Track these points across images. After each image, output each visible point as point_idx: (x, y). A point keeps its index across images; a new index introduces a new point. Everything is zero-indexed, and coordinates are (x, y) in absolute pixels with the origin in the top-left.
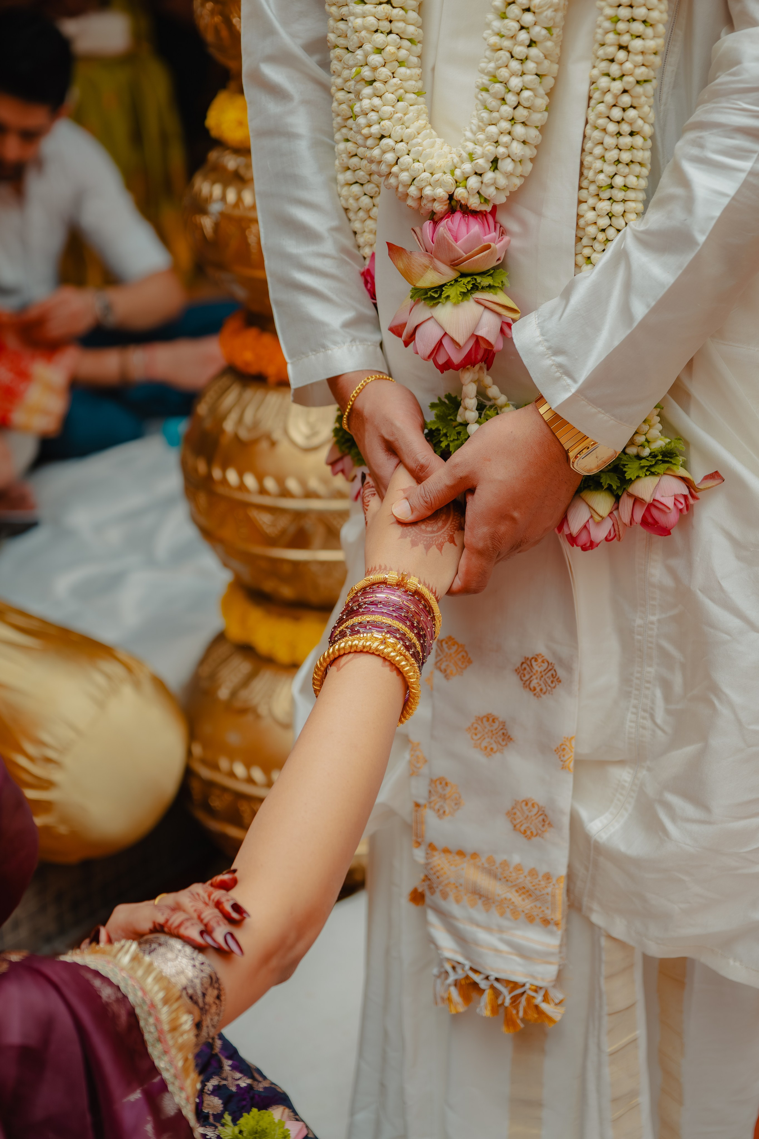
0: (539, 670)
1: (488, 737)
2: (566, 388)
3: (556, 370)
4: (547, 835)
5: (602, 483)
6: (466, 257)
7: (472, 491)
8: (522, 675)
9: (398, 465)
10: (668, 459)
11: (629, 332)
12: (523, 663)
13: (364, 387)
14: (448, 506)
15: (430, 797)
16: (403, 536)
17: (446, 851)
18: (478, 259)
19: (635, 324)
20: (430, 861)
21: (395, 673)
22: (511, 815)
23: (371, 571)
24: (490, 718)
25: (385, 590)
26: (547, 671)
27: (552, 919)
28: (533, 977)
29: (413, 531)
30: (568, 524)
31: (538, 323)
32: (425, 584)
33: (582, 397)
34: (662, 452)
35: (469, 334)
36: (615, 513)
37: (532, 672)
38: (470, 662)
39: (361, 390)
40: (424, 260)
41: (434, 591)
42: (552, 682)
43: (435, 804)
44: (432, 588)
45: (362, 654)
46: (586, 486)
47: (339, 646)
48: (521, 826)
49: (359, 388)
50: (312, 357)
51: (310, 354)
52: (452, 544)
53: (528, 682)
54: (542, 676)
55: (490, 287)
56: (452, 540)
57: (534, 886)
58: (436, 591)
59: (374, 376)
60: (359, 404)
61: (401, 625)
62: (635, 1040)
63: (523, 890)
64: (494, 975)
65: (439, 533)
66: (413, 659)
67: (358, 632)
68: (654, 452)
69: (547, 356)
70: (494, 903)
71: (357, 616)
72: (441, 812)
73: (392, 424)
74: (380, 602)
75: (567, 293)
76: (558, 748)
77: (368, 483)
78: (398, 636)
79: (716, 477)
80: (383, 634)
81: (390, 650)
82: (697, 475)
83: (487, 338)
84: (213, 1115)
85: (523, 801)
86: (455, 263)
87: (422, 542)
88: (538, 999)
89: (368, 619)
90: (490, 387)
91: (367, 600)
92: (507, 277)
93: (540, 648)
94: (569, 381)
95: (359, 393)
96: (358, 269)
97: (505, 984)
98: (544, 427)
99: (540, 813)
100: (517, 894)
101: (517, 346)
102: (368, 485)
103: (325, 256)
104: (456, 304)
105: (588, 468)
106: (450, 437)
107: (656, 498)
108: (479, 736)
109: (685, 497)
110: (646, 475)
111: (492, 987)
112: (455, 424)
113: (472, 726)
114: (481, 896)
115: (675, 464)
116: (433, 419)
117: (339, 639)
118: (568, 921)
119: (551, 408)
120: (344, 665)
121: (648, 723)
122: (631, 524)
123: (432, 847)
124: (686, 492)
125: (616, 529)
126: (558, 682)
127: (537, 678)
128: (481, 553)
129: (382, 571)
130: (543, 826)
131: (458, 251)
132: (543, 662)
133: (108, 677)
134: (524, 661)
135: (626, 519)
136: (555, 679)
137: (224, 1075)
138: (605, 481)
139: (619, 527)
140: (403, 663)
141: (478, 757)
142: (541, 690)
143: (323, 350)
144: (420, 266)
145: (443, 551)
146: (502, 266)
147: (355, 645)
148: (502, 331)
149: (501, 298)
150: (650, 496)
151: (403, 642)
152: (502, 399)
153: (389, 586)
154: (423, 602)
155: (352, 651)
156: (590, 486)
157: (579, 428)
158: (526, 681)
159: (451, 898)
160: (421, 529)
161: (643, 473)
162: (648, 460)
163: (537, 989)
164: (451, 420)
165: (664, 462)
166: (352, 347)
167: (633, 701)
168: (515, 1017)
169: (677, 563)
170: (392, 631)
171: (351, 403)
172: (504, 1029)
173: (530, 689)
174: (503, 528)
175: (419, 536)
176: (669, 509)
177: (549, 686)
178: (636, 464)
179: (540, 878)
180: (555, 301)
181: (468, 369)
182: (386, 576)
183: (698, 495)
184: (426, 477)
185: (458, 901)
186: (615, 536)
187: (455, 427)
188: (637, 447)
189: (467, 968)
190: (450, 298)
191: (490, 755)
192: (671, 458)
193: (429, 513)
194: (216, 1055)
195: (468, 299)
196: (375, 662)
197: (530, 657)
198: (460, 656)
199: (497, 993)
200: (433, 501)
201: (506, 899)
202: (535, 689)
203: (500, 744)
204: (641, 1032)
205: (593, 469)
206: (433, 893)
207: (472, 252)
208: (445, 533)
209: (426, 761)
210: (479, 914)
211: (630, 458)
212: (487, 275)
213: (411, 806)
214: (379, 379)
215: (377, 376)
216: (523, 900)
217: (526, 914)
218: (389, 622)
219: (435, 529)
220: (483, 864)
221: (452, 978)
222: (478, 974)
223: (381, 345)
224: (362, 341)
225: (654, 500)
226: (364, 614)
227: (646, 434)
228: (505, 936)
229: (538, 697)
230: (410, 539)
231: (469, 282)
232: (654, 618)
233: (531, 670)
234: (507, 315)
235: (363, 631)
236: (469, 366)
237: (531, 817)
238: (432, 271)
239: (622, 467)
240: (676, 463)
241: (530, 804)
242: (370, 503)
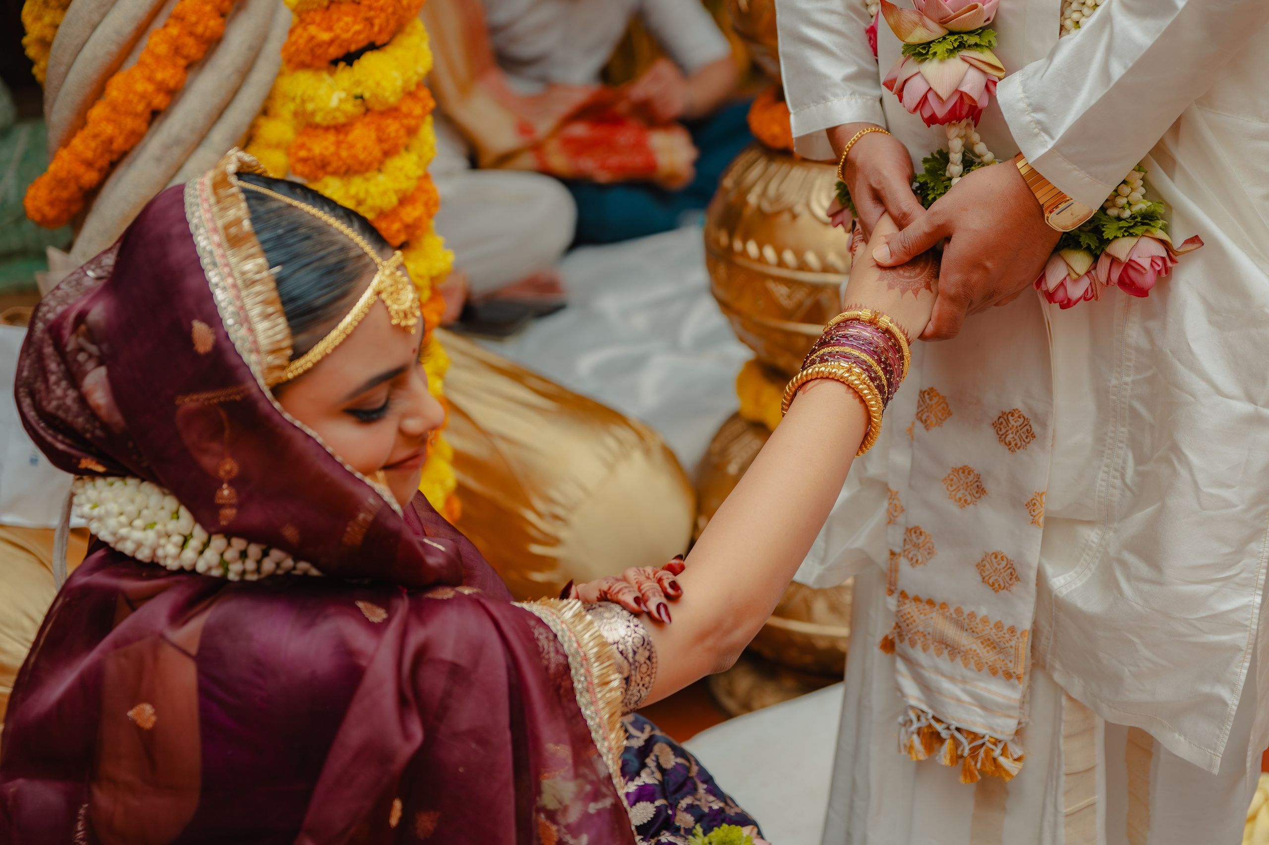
0: (1015, 425)
1: (963, 489)
2: (1043, 144)
3: (1035, 126)
4: (1014, 588)
5: (1081, 242)
6: (954, 16)
7: (948, 239)
8: (999, 429)
9: (883, 213)
10: (1148, 221)
11: (1106, 91)
12: (1000, 418)
13: (859, 139)
14: (926, 253)
15: (904, 546)
16: (881, 279)
17: (917, 599)
18: (965, 18)
19: (1112, 84)
20: (901, 608)
21: (857, 401)
22: (980, 566)
23: (847, 309)
24: (965, 470)
25: (858, 325)
26: (1023, 426)
27: (1014, 673)
28: (992, 729)
29: (891, 275)
30: (1046, 280)
31: (1022, 81)
32: (897, 325)
33: (1059, 154)
34: (1142, 214)
35: (953, 89)
36: (1093, 272)
37: (1008, 426)
38: (950, 414)
39: (856, 142)
40: (915, 17)
41: (906, 333)
42: (1027, 437)
43: (909, 553)
44: (904, 330)
45: (827, 380)
46: (1066, 244)
47: (807, 371)
48: (990, 578)
49: (854, 140)
50: (813, 108)
51: (812, 105)
52: (928, 290)
53: (1004, 436)
54: (1018, 431)
55: (976, 45)
56: (928, 287)
57: (999, 638)
58: (907, 333)
59: (869, 129)
60: (852, 155)
61: (868, 358)
62: (1093, 804)
63: (989, 642)
64: (954, 724)
65: (916, 279)
66: (876, 390)
67: (827, 360)
68: (1134, 214)
69: (1027, 113)
70: (959, 653)
71: (829, 347)
72: (914, 560)
73: (880, 174)
74: (852, 336)
75: (1051, 55)
76: (1029, 503)
77: (858, 230)
78: (865, 367)
79: (1196, 241)
80: (850, 363)
81: (853, 378)
82: (1178, 239)
83: (971, 94)
84: (684, 828)
85: (993, 553)
86: (944, 21)
87: (898, 286)
88: (997, 752)
89: (838, 350)
90: (977, 144)
91: (840, 333)
92: (995, 37)
93: (1017, 403)
94: (1047, 138)
95: (854, 143)
96: (864, 25)
97: (966, 736)
98: (1021, 181)
99: (1008, 566)
100: (982, 646)
101: (999, 102)
102: (858, 231)
103: (832, 12)
104: (942, 61)
105: (1063, 224)
106: (937, 191)
107: (1133, 258)
108: (954, 487)
109: (1163, 259)
110: (1124, 236)
111: (953, 737)
112: (943, 178)
113: (949, 477)
114: (947, 646)
115: (1154, 227)
116: (924, 172)
117: (809, 366)
118: (1031, 678)
119: (1027, 163)
120: (810, 389)
121: (1118, 482)
122: (1108, 283)
123: (903, 595)
124: (1164, 254)
125: (1094, 288)
126: (1032, 437)
127: (1012, 433)
128: (953, 299)
129: (857, 309)
130: (1011, 579)
131: (946, 10)
132: (1019, 417)
133: (620, 442)
134: (1001, 415)
135: (1103, 277)
136: (1030, 435)
137: (698, 796)
138: (1085, 240)
139: (1097, 286)
140: (866, 392)
141: (952, 507)
142: (1016, 445)
143: (824, 102)
144: (910, 22)
145: (918, 296)
146: (991, 26)
147: (822, 371)
148: (987, 87)
149: (988, 56)
150: (1126, 255)
151: (869, 373)
152: (989, 156)
153: (861, 322)
154: (892, 340)
155: (819, 377)
156: (1070, 245)
157: (1054, 183)
158: (1002, 435)
159: (919, 646)
160: (898, 273)
161: (1120, 234)
162: (1127, 222)
163: (996, 742)
164: (941, 174)
165: (1143, 224)
166: (851, 100)
167: (1106, 461)
168: (973, 768)
169: (1153, 325)
170: (858, 361)
171: (845, 153)
172: (961, 779)
173: (1006, 443)
174: (976, 277)
175: (896, 280)
176: (1145, 269)
177: (1024, 441)
178: (1115, 225)
179: (1005, 631)
180: (1042, 62)
181: (954, 124)
182: (859, 312)
183: (1177, 258)
184: (907, 225)
185: (925, 649)
186: (1093, 296)
187: (943, 181)
188: (1118, 209)
189: (930, 716)
190: (937, 55)
191: (964, 506)
192: (1150, 220)
193: (907, 259)
194: (692, 778)
195: (954, 56)
196: (840, 388)
197: (1007, 411)
198: (940, 407)
199: (957, 744)
200: (911, 248)
201: (971, 649)
202: (1010, 444)
203: (974, 496)
204: (1100, 797)
205: (1068, 227)
206: (902, 641)
207: (961, 10)
208: (922, 279)
209: (903, 510)
210: (943, 663)
211: (1110, 219)
212: (975, 33)
213: (886, 555)
214: (874, 131)
215: (873, 128)
216: (988, 652)
217: (990, 666)
218: (858, 354)
219: (912, 275)
220: (951, 614)
221: (915, 726)
222: (940, 723)
223: (881, 100)
224: (862, 95)
225: (1130, 260)
226: (834, 346)
227: (1128, 196)
228: (968, 687)
229: (1012, 451)
230: (888, 282)
231: (956, 40)
232: (1128, 379)
233: (1007, 424)
234: (992, 73)
235: (832, 359)
236: (954, 122)
237: (1000, 570)
238: (922, 28)
239: (1101, 227)
240: (1155, 225)
241: (999, 557)
242: (857, 248)
